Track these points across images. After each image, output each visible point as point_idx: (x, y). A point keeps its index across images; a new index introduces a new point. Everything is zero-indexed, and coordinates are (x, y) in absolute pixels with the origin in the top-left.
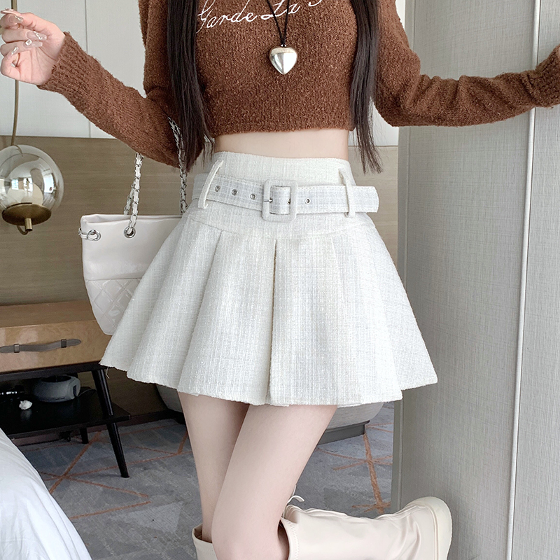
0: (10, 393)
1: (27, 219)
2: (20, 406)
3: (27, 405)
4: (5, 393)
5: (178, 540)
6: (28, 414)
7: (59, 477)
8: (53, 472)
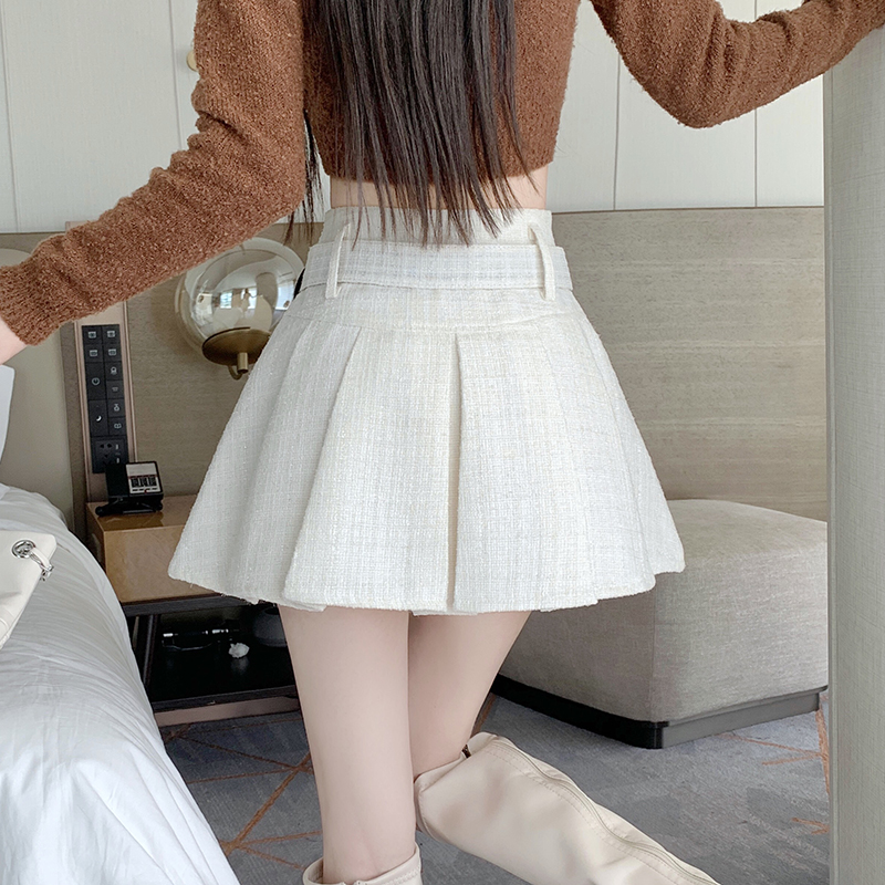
0: (218, 631)
1: (241, 354)
2: (231, 652)
3: (240, 650)
4: (210, 632)
5: (456, 876)
6: (243, 664)
7: (294, 768)
8: (285, 760)
